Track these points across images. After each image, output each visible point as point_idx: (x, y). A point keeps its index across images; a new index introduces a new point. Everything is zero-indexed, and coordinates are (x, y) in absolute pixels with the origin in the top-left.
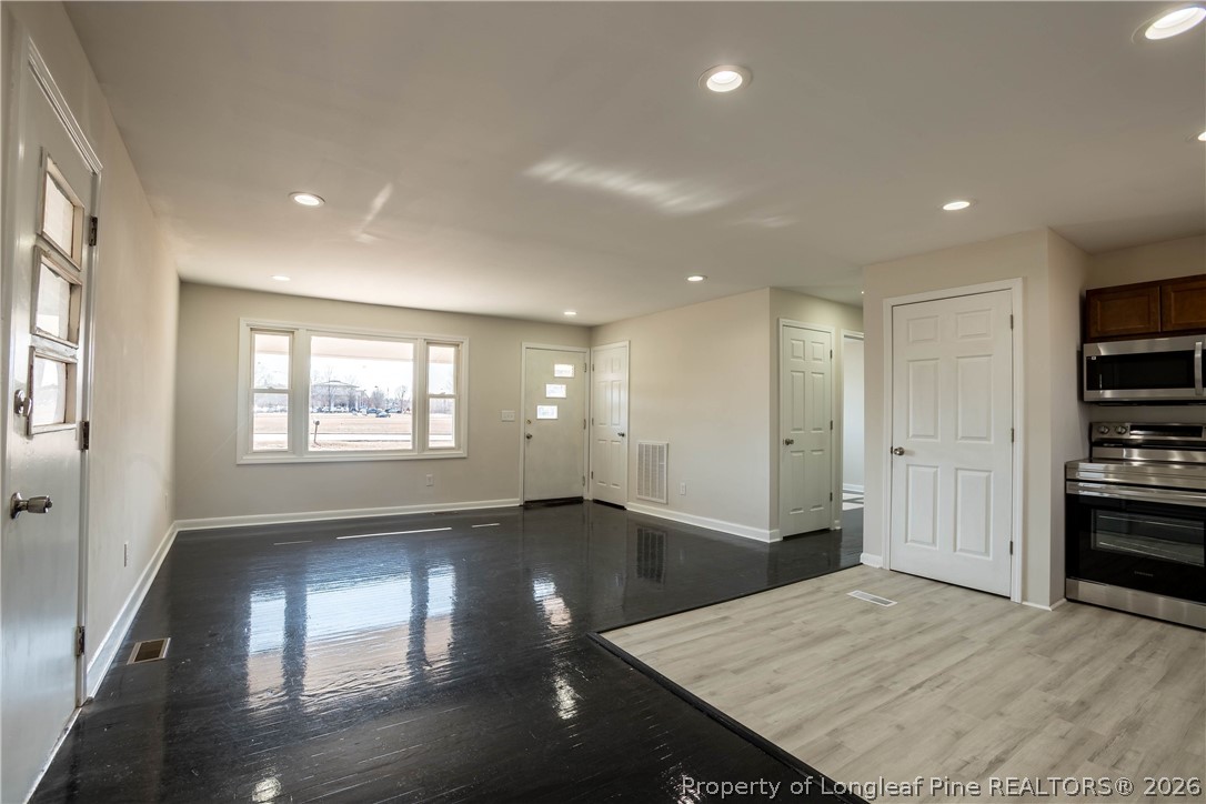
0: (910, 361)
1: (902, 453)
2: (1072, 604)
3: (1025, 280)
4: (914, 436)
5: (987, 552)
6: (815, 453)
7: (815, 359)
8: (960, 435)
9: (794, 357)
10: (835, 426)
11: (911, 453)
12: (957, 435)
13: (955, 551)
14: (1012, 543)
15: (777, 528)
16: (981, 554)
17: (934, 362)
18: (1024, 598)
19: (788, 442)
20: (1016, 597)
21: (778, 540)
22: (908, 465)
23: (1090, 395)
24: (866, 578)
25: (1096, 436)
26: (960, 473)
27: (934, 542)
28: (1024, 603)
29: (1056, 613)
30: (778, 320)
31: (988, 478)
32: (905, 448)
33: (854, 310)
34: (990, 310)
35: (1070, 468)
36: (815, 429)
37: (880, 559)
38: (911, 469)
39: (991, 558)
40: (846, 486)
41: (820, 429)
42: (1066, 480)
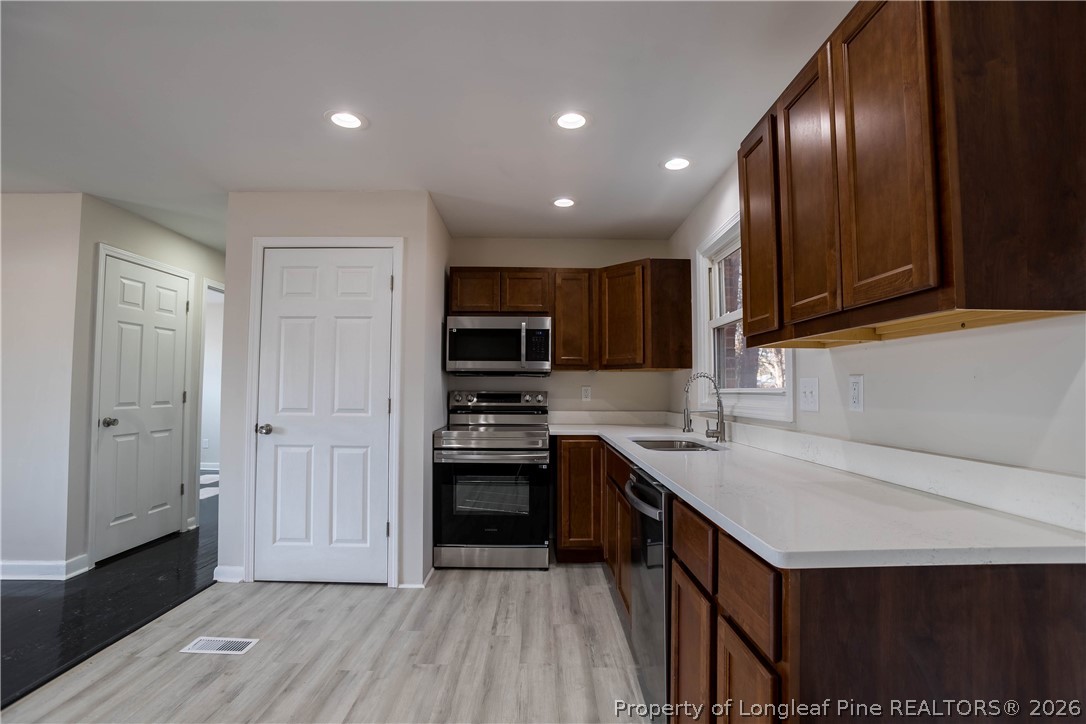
0: (282, 317)
1: (269, 431)
2: (440, 572)
3: (406, 240)
4: (284, 410)
5: (364, 539)
6: (156, 435)
7: (161, 309)
8: (336, 408)
9: (124, 302)
10: (190, 397)
11: (281, 431)
12: (333, 408)
13: (331, 542)
14: (388, 524)
15: (85, 552)
16: (357, 541)
17: (311, 320)
18: (400, 581)
19: (108, 423)
20: (393, 583)
21: (86, 569)
22: (276, 446)
23: (452, 365)
24: (219, 605)
25: (454, 403)
26: (337, 452)
27: (307, 537)
28: (401, 586)
29: (429, 589)
30: (97, 247)
31: (365, 455)
32: (273, 425)
33: (216, 253)
34: (372, 267)
35: (436, 436)
36: (157, 403)
37: (241, 569)
38: (280, 451)
39: (368, 545)
40: (204, 466)
41: (167, 402)
42: (434, 449)
